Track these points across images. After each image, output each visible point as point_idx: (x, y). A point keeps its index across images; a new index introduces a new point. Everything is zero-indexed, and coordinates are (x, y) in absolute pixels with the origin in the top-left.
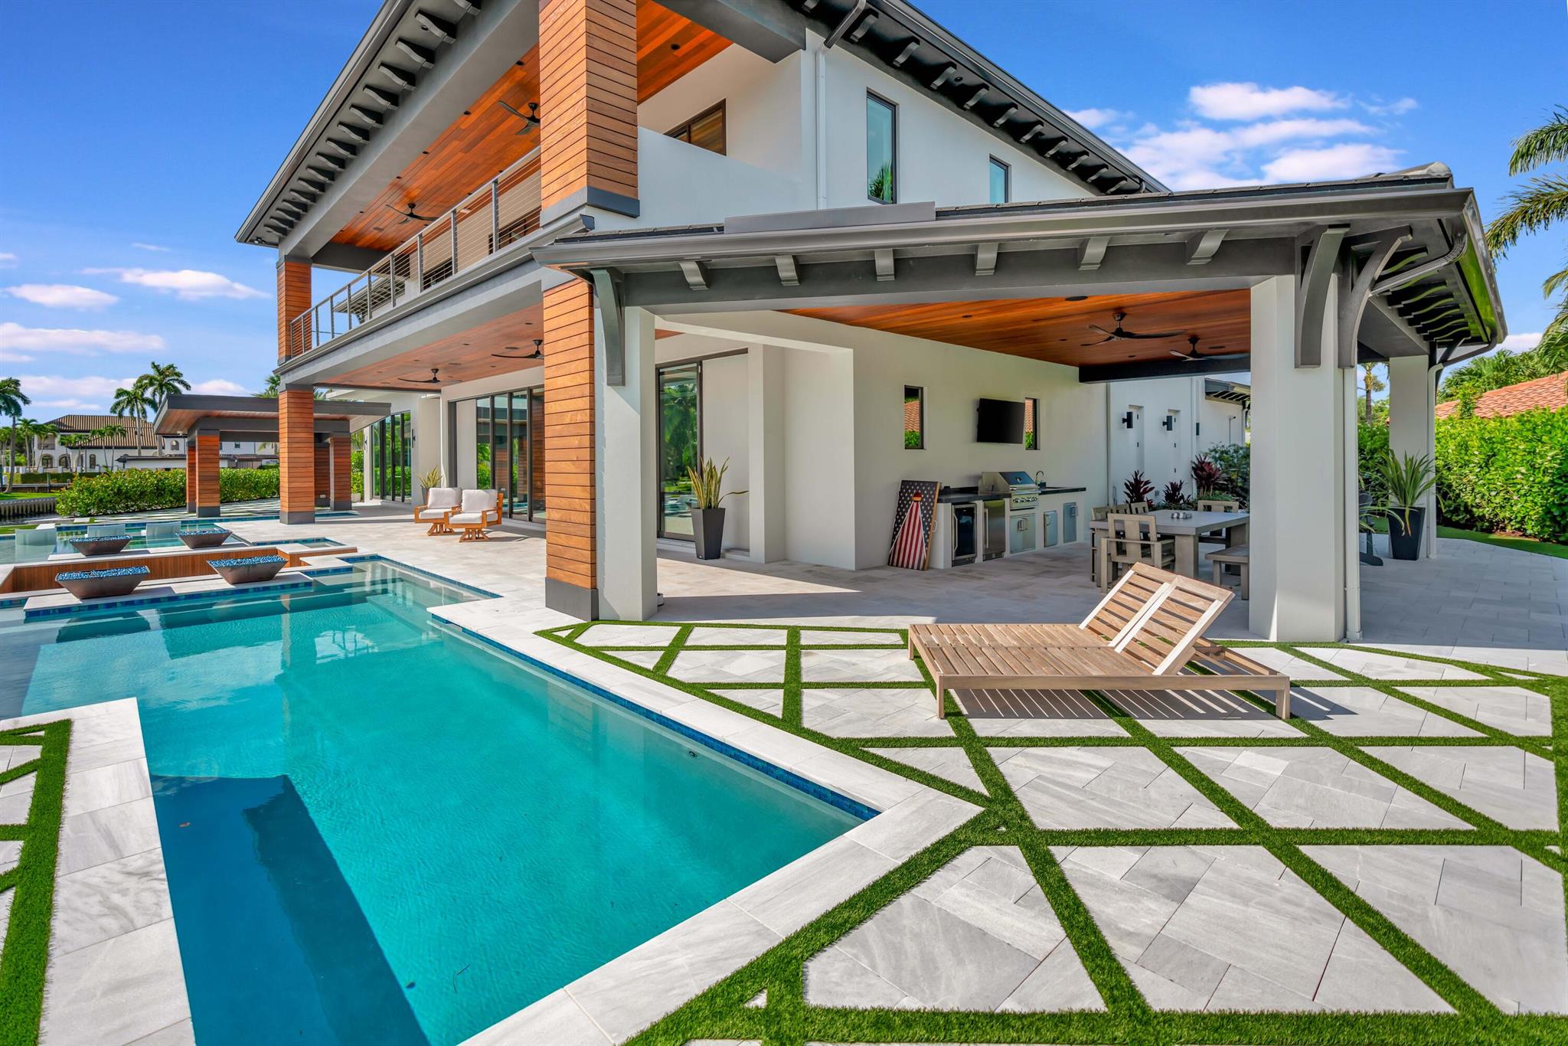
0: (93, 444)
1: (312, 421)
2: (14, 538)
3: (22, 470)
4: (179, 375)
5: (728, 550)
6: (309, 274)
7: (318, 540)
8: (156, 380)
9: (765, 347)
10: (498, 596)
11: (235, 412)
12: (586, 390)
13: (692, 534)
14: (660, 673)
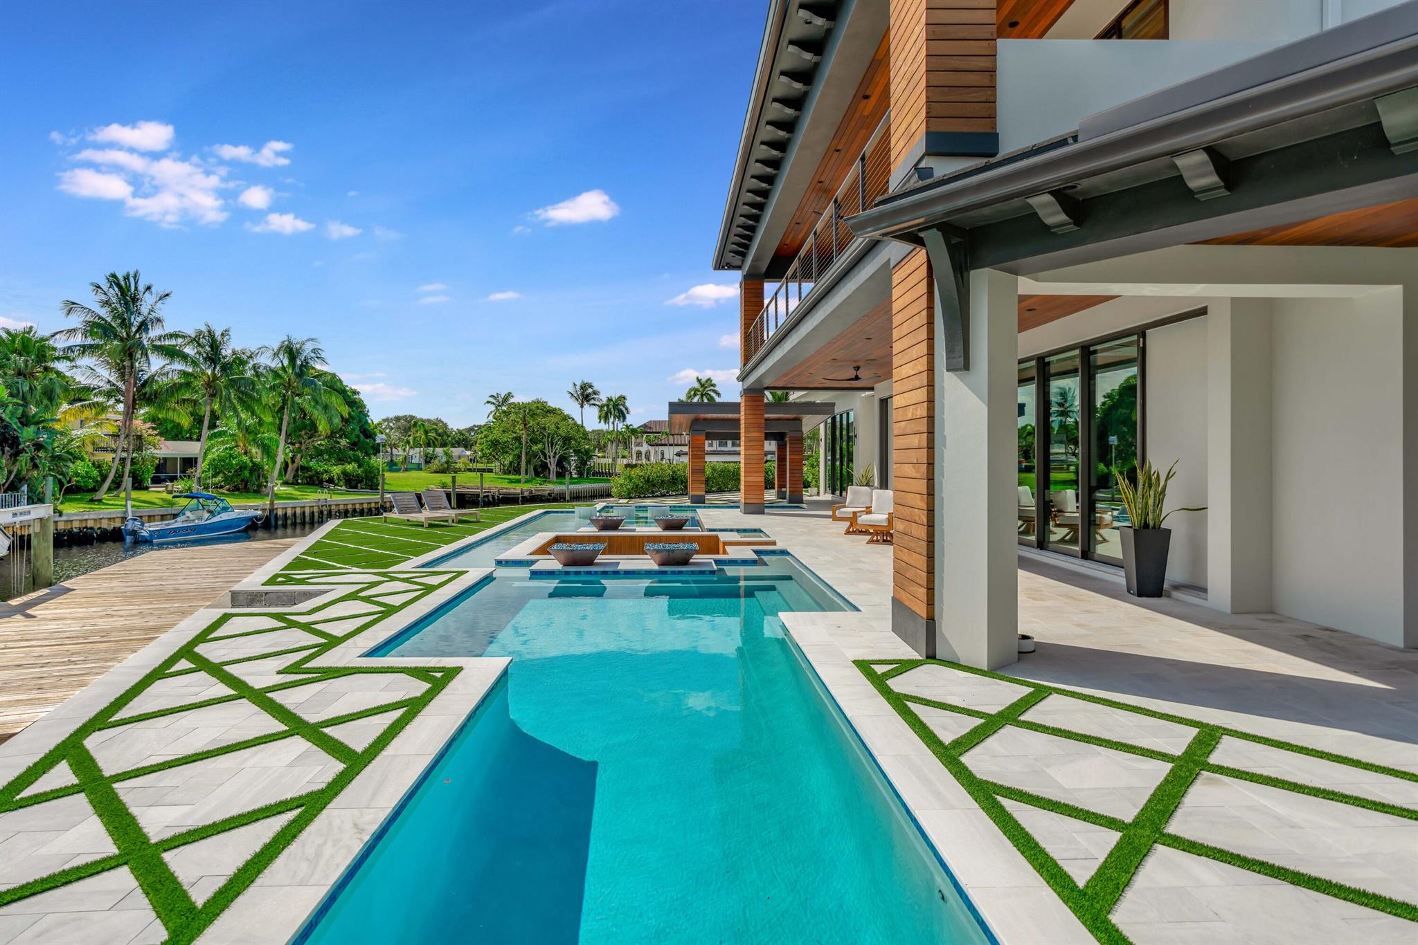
0: (662, 442)
1: (763, 421)
2: (574, 512)
3: (625, 461)
4: (714, 385)
5: (1177, 587)
6: (762, 289)
7: (755, 531)
8: (699, 391)
9: (1235, 301)
10: (858, 610)
11: (715, 416)
12: (924, 379)
13: (1121, 557)
14: (953, 752)
